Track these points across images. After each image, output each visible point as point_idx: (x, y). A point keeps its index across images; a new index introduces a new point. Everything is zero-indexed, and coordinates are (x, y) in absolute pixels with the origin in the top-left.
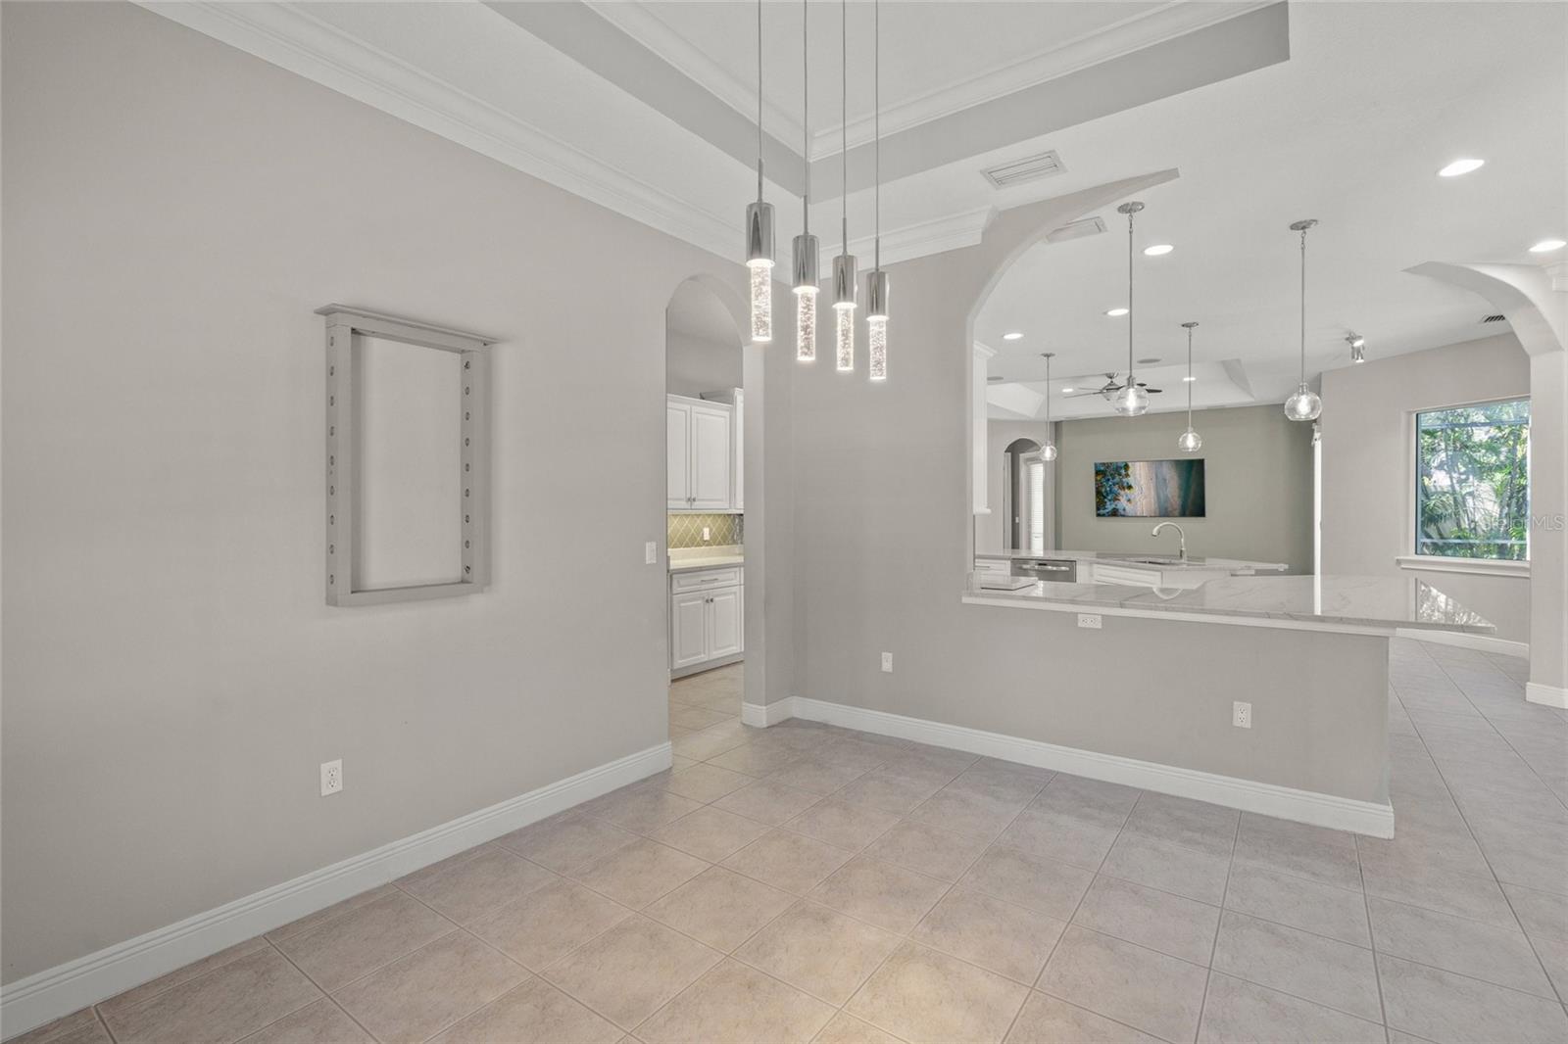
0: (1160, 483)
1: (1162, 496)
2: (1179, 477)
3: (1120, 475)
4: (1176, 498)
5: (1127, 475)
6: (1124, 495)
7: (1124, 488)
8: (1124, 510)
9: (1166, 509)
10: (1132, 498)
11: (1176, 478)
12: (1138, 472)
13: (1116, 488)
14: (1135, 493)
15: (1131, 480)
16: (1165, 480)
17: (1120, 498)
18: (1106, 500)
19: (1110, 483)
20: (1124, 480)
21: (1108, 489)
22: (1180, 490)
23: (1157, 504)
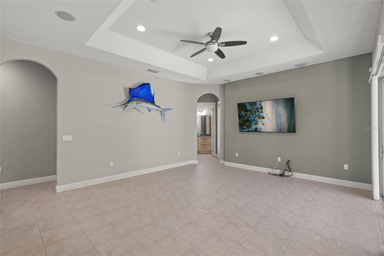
0: (278, 116)
1: (279, 122)
2: (287, 113)
3: (258, 112)
4: (285, 123)
5: (262, 112)
6: (260, 121)
7: (260, 118)
8: (261, 129)
9: (281, 128)
10: (264, 123)
11: (285, 113)
12: (267, 110)
13: (256, 118)
14: (266, 121)
15: (264, 114)
16: (280, 114)
17: (259, 123)
18: (252, 124)
19: (254, 116)
20: (261, 114)
21: (253, 119)
22: (287, 119)
23: (276, 127)
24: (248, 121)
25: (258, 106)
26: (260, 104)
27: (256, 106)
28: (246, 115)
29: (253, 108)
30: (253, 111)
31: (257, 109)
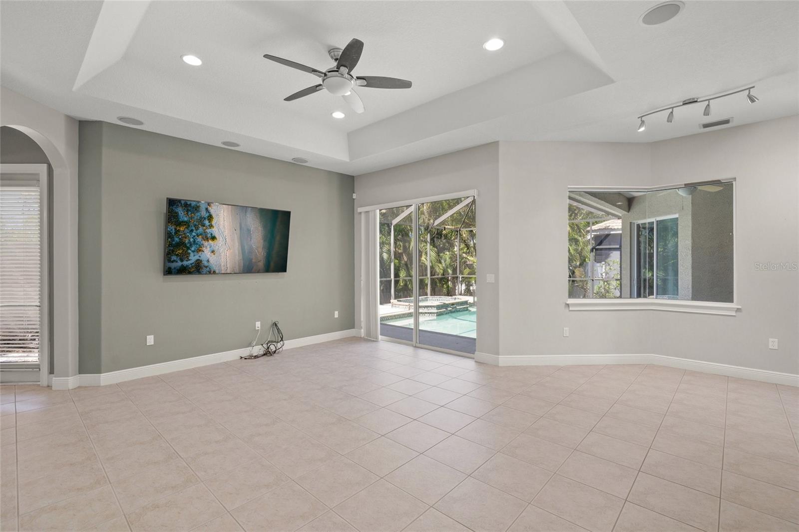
0: (244, 233)
2: (265, 227)
3: (203, 225)
4: (260, 250)
5: (211, 226)
6: (207, 246)
7: (207, 239)
8: (208, 261)
10: (216, 249)
11: (260, 229)
12: (222, 223)
13: (199, 239)
14: (219, 244)
15: (215, 231)
16: (249, 230)
17: (204, 249)
18: (190, 251)
19: (194, 234)
20: (208, 231)
21: (192, 240)
22: (265, 241)
23: (241, 258)
24: (181, 244)
25: (204, 214)
26: (207, 209)
27: (199, 214)
28: (177, 232)
29: (192, 218)
30: (191, 224)
31: (201, 219)
